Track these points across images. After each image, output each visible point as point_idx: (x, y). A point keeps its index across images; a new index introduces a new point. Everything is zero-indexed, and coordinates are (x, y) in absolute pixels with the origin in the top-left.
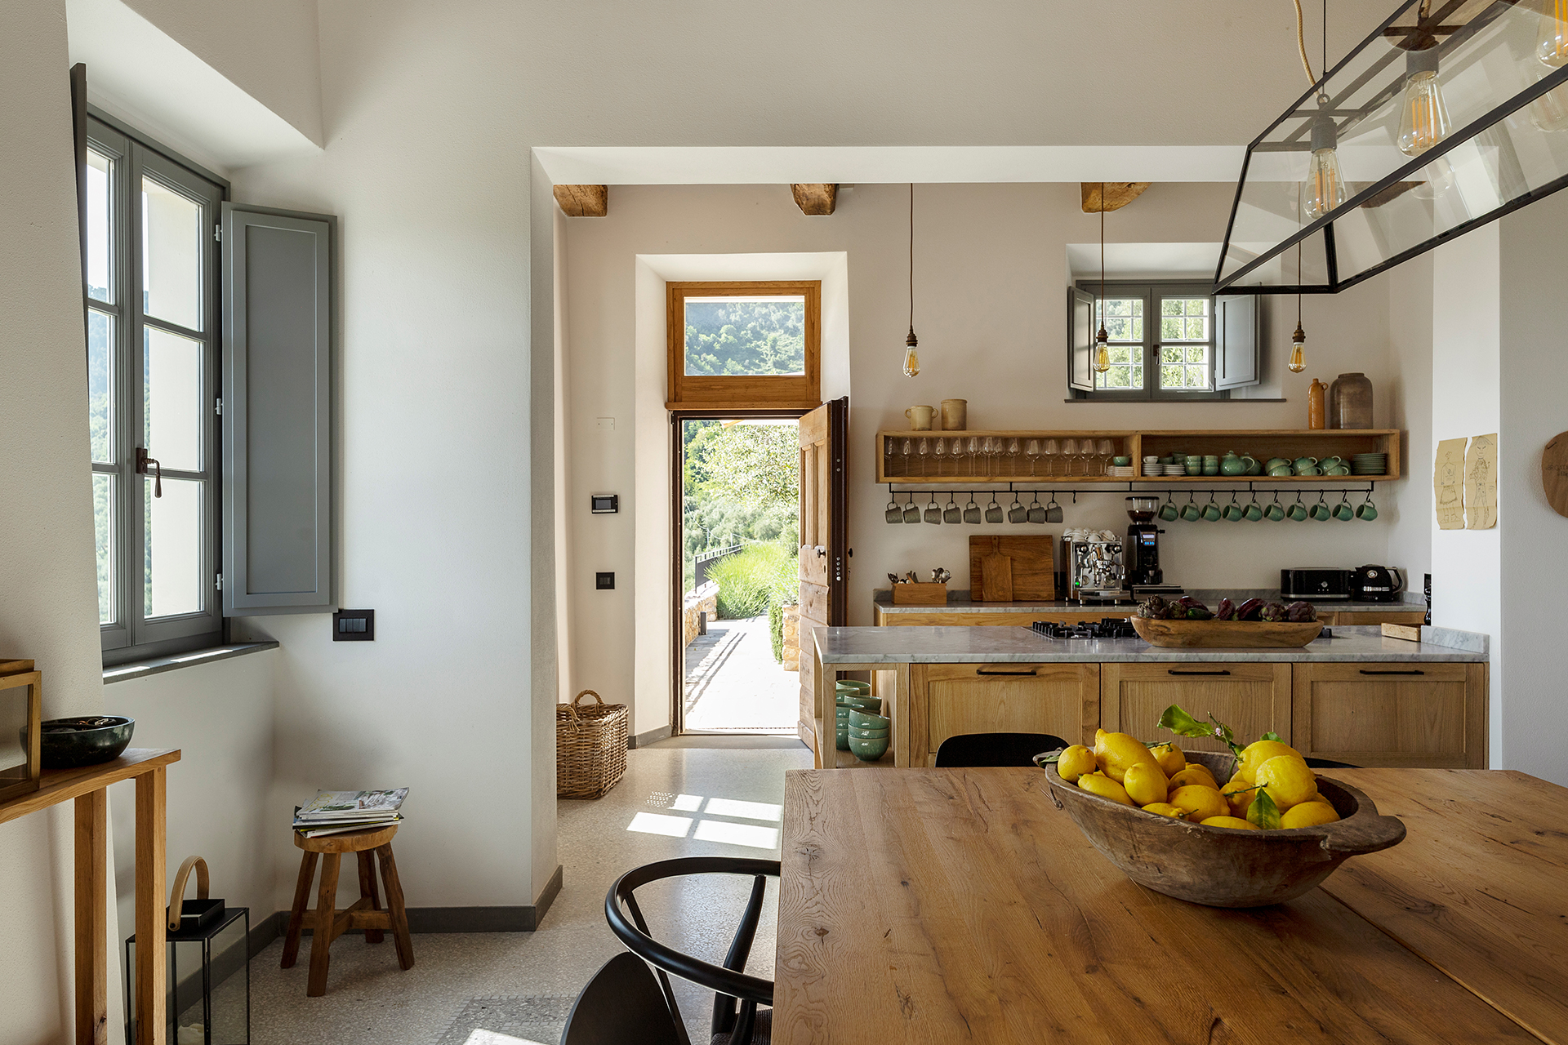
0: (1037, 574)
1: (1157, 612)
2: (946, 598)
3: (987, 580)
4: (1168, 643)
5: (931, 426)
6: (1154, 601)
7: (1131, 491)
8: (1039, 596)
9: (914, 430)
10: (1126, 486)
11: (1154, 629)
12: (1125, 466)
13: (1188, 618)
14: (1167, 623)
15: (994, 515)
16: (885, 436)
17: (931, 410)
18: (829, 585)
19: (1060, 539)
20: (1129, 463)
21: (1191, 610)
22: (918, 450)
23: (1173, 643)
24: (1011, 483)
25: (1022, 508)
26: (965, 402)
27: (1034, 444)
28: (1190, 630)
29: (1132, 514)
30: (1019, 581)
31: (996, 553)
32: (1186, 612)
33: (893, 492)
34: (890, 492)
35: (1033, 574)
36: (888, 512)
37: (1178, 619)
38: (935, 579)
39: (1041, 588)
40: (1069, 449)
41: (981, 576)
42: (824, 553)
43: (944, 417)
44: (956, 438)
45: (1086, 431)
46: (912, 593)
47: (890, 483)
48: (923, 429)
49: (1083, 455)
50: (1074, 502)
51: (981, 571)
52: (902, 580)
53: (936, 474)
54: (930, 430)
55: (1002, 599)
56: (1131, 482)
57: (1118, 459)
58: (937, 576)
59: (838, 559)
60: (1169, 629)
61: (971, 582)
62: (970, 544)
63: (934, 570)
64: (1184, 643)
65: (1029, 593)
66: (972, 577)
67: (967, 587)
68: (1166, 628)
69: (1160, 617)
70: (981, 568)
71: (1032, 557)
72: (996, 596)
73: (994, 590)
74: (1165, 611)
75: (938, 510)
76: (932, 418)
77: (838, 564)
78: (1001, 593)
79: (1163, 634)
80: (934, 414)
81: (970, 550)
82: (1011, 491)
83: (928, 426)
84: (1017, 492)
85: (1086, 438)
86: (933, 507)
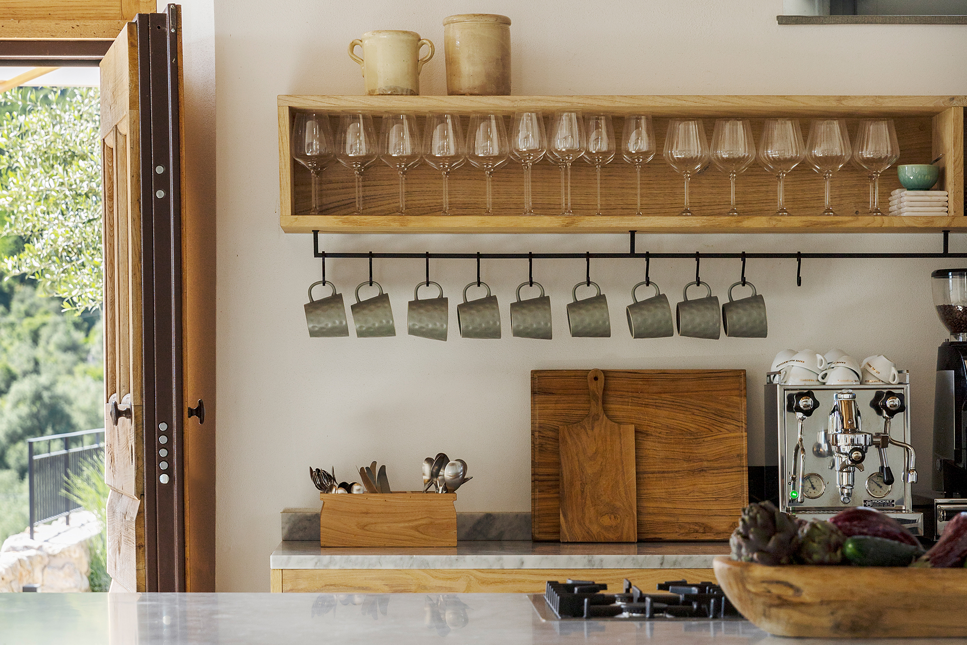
0: (702, 470)
1: (760, 546)
2: (454, 532)
3: (572, 484)
4: (798, 626)
5: (417, 82)
6: (753, 519)
7: (946, 254)
8: (707, 529)
9: (371, 93)
10: (934, 243)
11: (760, 589)
12: (928, 189)
13: (846, 562)
14: (792, 575)
15: (587, 317)
16: (291, 109)
17: (416, 42)
18: (140, 495)
19: (765, 380)
20: (937, 182)
21: (854, 542)
22: (385, 144)
23: (808, 627)
24: (633, 233)
25: (661, 299)
26: (504, 22)
27: (687, 132)
28: (852, 593)
29: (947, 313)
30: (656, 489)
31: (596, 418)
32: (839, 545)
33: (324, 255)
34: (317, 254)
35: (693, 472)
36: (312, 307)
37: (821, 564)
38: (430, 482)
39: (715, 507)
40: (777, 145)
41: (558, 477)
42: (127, 413)
43: (451, 62)
44: (484, 117)
45: (820, 98)
46: (366, 520)
47: (316, 233)
48: (394, 93)
49: (819, 160)
50: (799, 284)
51: (558, 464)
52: (344, 485)
53: (435, 210)
54: (414, 93)
55: (611, 536)
56: (946, 233)
57: (910, 171)
58: (434, 474)
59: (163, 427)
60: (797, 590)
61: (533, 491)
62: (533, 393)
63: (429, 460)
64: (837, 627)
65: (683, 519)
66: (537, 479)
67: (523, 506)
68: (791, 586)
69: (774, 560)
70: (557, 453)
71: (692, 427)
72: (595, 529)
73: (591, 512)
74: (780, 543)
75: (442, 302)
76: (417, 65)
77: (163, 440)
78: (606, 521)
79: (783, 603)
80: (424, 52)
81: (533, 409)
82: (632, 254)
83: (406, 84)
84: (648, 256)
85: (827, 116)
86: (428, 293)
